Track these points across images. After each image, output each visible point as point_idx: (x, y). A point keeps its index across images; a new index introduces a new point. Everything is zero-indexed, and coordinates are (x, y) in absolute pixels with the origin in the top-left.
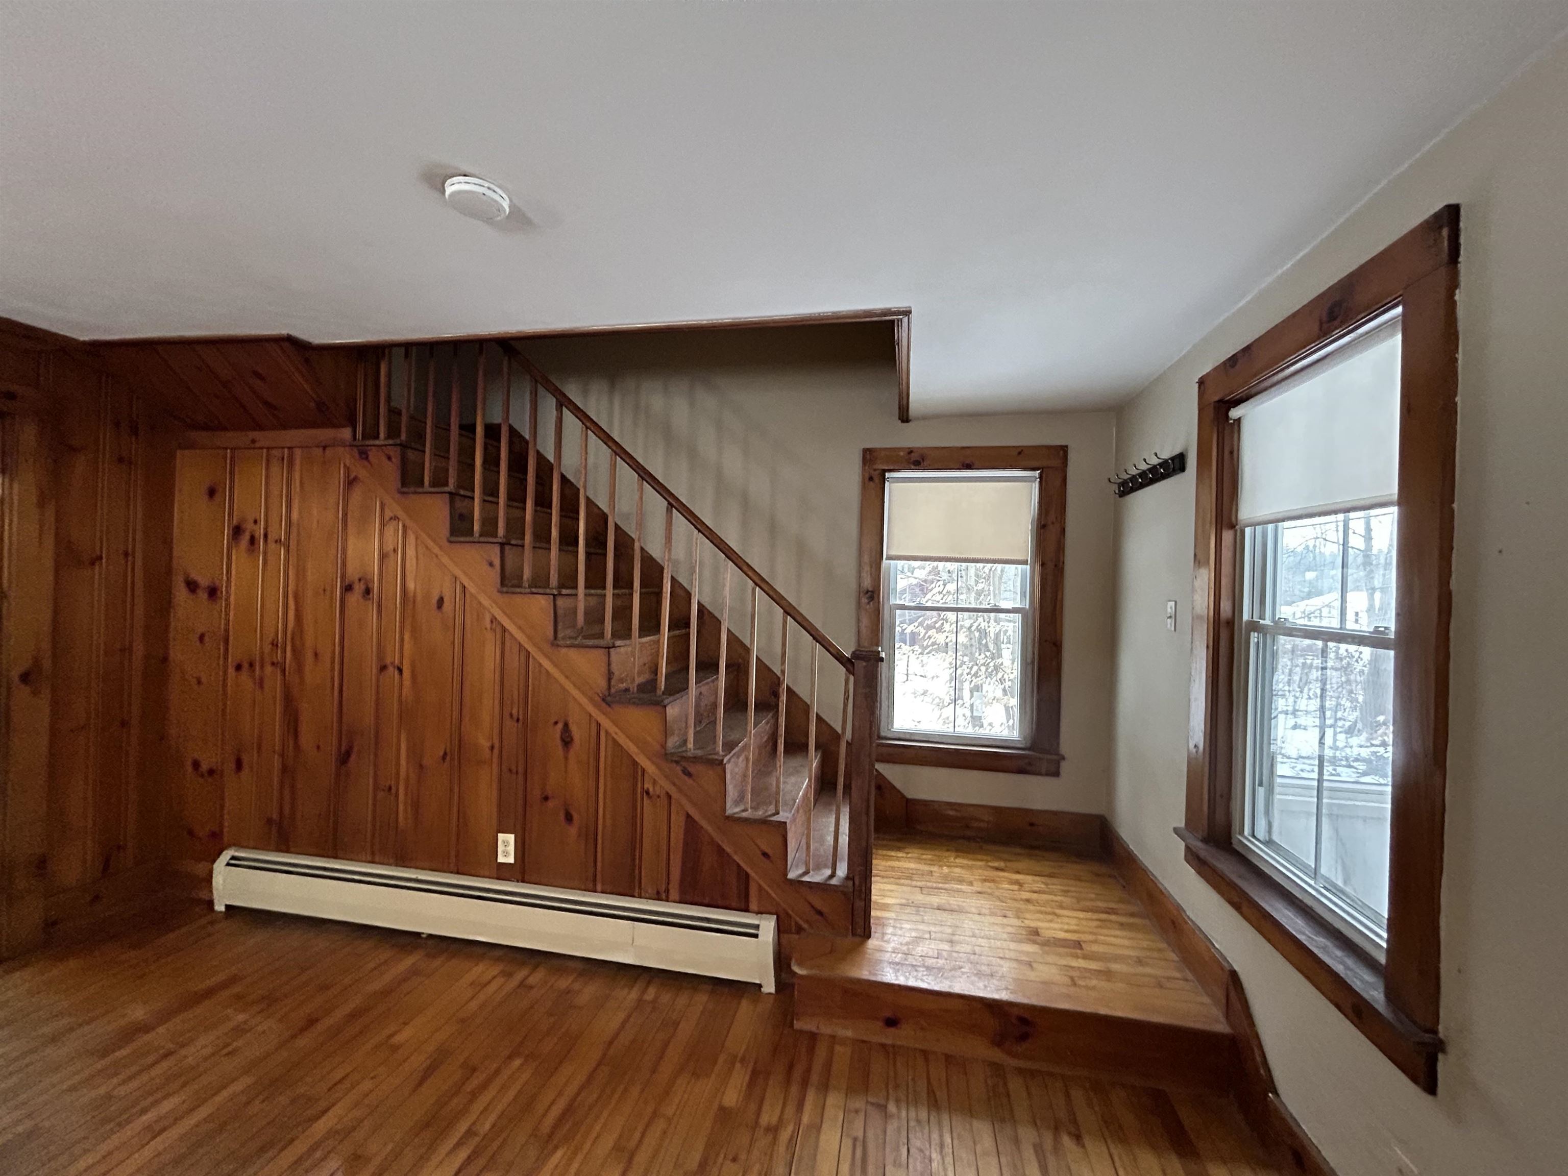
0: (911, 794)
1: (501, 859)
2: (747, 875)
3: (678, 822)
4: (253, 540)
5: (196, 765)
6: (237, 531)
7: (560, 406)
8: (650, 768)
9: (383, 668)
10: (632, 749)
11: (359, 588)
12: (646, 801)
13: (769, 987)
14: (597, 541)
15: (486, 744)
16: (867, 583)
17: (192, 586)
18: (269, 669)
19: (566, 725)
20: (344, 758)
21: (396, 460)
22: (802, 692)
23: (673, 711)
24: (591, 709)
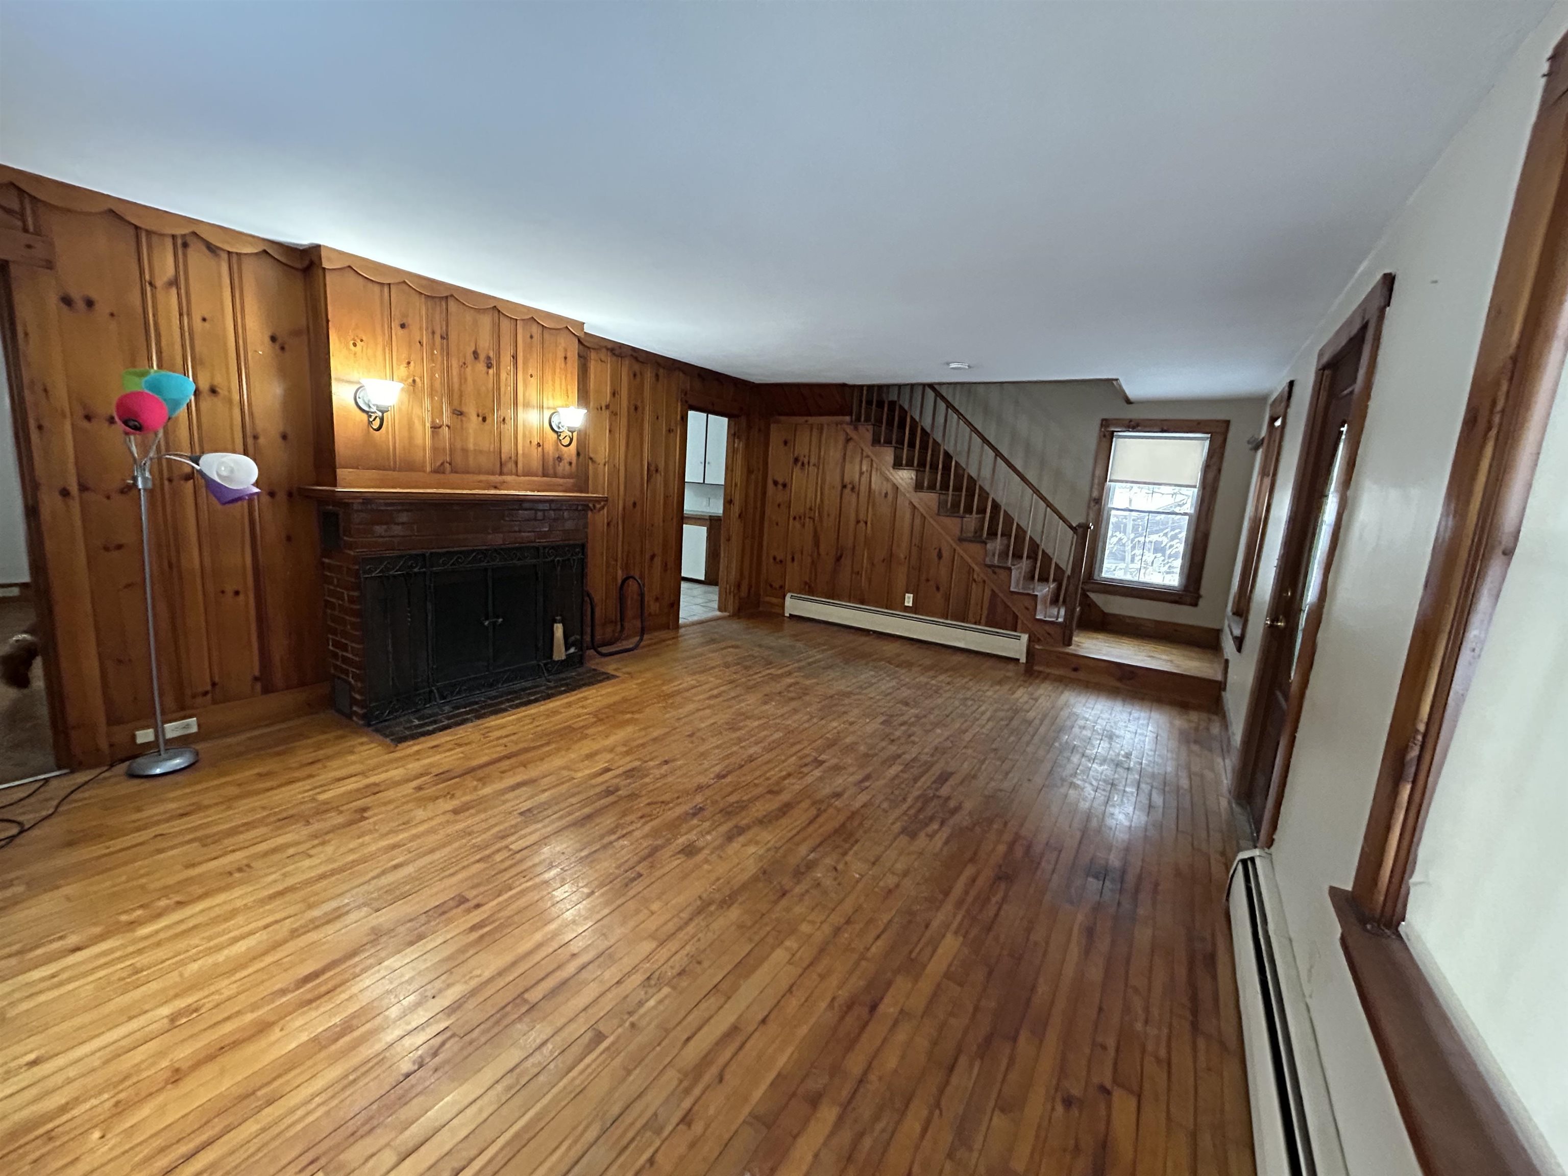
0: (1106, 610)
1: (906, 604)
2: (1017, 617)
3: (988, 593)
4: (803, 464)
5: (775, 558)
6: (796, 460)
7: (947, 407)
8: (976, 568)
9: (858, 522)
10: (969, 560)
11: (849, 486)
12: (974, 585)
13: (1023, 660)
14: (947, 468)
15: (902, 556)
16: (1095, 494)
17: (776, 483)
18: (807, 520)
19: (940, 550)
20: (839, 559)
21: (871, 432)
22: (1049, 552)
23: (989, 546)
24: (951, 542)
